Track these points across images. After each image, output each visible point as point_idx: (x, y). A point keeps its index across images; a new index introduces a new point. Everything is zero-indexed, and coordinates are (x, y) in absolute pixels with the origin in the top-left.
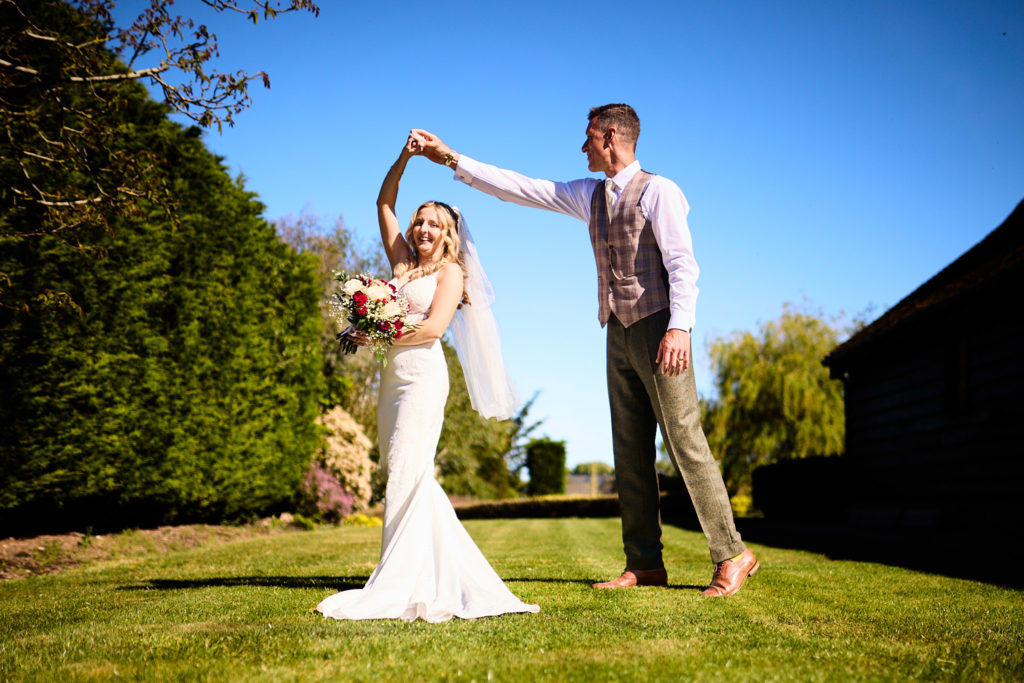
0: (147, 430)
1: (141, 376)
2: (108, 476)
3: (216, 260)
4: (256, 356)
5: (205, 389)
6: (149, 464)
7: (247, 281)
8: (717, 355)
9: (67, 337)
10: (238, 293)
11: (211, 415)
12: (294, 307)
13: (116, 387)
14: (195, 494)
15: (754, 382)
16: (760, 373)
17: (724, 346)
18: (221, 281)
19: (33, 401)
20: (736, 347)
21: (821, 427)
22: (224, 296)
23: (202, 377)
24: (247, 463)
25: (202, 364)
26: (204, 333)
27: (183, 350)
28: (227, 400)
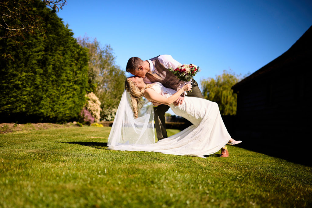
0: (35, 95)
1: (34, 80)
2: (23, 108)
3: (58, 48)
4: (69, 76)
5: (53, 85)
6: (35, 105)
7: (67, 55)
8: (203, 84)
9: (13, 67)
10: (64, 58)
11: (54, 92)
12: (80, 63)
13: (27, 82)
14: (49, 114)
15: (213, 93)
16: (215, 90)
17: (205, 82)
18: (59, 54)
19: (3, 85)
20: (209, 82)
21: (232, 107)
22: (60, 58)
23: (52, 81)
24: (64, 106)
25: (52, 78)
26: (54, 69)
27: (47, 73)
28: (59, 88)
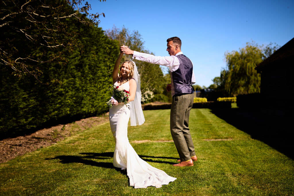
0: (77, 97)
1: (75, 84)
2: (67, 111)
3: (92, 48)
4: (103, 72)
5: (91, 83)
6: (78, 105)
7: (100, 52)
8: (228, 58)
9: (55, 77)
10: (98, 56)
11: (93, 90)
12: (112, 56)
13: (68, 87)
14: (90, 111)
15: (238, 65)
16: (240, 63)
17: (230, 55)
18: (93, 54)
19: (48, 95)
20: (234, 55)
21: (257, 77)
22: (94, 58)
23: (90, 80)
24: (102, 100)
25: (90, 77)
26: (90, 68)
27: (85, 74)
28: (96, 85)
